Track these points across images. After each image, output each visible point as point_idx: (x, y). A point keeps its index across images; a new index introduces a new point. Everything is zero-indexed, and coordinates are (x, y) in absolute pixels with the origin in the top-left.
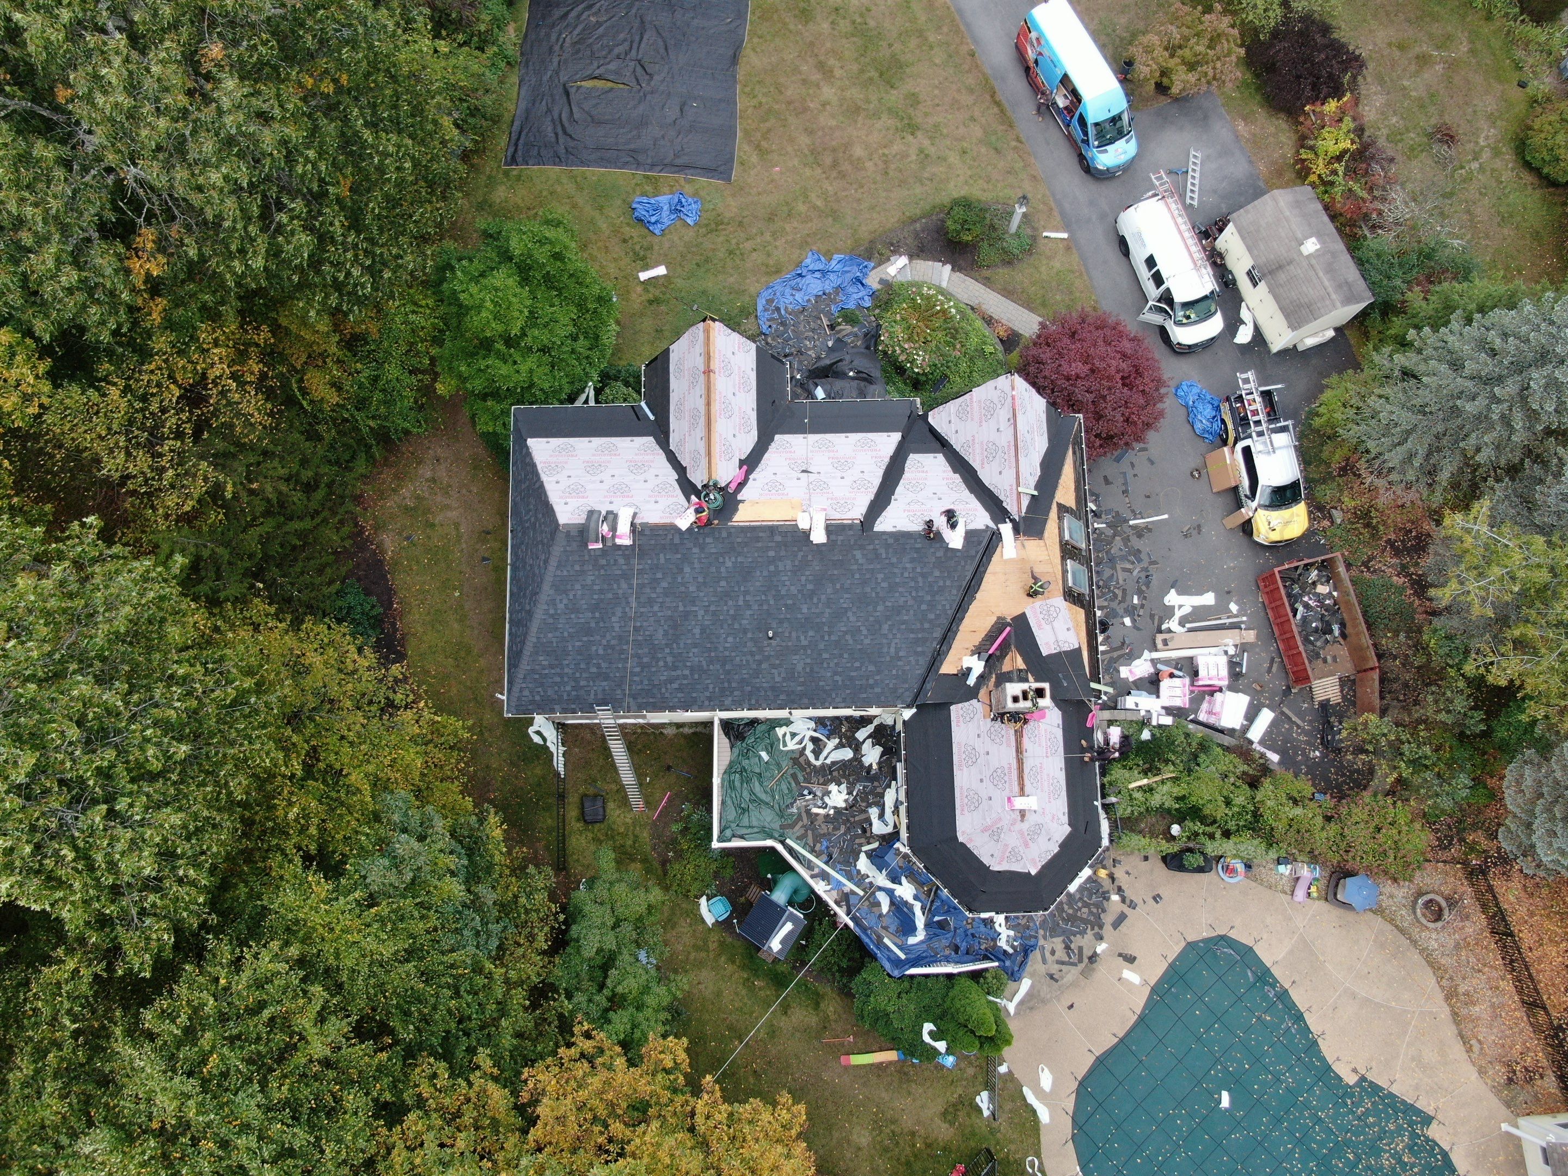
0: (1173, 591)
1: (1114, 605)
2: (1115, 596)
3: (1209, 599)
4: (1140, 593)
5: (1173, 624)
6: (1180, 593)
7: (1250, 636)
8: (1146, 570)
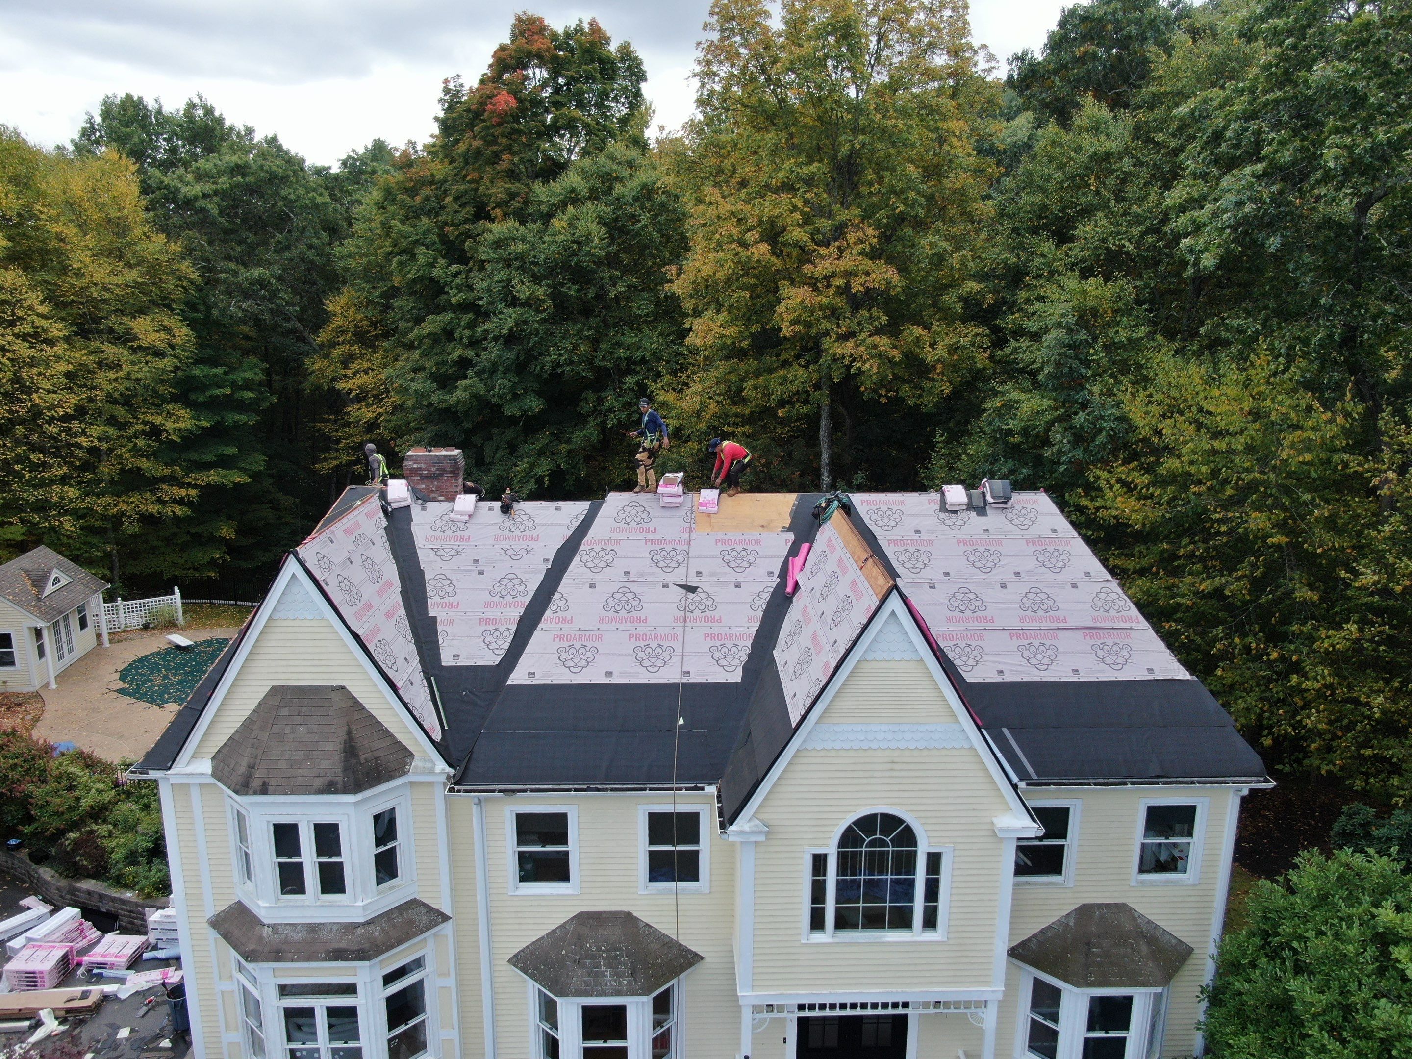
1: (130, 1054)
5: (51, 1027)
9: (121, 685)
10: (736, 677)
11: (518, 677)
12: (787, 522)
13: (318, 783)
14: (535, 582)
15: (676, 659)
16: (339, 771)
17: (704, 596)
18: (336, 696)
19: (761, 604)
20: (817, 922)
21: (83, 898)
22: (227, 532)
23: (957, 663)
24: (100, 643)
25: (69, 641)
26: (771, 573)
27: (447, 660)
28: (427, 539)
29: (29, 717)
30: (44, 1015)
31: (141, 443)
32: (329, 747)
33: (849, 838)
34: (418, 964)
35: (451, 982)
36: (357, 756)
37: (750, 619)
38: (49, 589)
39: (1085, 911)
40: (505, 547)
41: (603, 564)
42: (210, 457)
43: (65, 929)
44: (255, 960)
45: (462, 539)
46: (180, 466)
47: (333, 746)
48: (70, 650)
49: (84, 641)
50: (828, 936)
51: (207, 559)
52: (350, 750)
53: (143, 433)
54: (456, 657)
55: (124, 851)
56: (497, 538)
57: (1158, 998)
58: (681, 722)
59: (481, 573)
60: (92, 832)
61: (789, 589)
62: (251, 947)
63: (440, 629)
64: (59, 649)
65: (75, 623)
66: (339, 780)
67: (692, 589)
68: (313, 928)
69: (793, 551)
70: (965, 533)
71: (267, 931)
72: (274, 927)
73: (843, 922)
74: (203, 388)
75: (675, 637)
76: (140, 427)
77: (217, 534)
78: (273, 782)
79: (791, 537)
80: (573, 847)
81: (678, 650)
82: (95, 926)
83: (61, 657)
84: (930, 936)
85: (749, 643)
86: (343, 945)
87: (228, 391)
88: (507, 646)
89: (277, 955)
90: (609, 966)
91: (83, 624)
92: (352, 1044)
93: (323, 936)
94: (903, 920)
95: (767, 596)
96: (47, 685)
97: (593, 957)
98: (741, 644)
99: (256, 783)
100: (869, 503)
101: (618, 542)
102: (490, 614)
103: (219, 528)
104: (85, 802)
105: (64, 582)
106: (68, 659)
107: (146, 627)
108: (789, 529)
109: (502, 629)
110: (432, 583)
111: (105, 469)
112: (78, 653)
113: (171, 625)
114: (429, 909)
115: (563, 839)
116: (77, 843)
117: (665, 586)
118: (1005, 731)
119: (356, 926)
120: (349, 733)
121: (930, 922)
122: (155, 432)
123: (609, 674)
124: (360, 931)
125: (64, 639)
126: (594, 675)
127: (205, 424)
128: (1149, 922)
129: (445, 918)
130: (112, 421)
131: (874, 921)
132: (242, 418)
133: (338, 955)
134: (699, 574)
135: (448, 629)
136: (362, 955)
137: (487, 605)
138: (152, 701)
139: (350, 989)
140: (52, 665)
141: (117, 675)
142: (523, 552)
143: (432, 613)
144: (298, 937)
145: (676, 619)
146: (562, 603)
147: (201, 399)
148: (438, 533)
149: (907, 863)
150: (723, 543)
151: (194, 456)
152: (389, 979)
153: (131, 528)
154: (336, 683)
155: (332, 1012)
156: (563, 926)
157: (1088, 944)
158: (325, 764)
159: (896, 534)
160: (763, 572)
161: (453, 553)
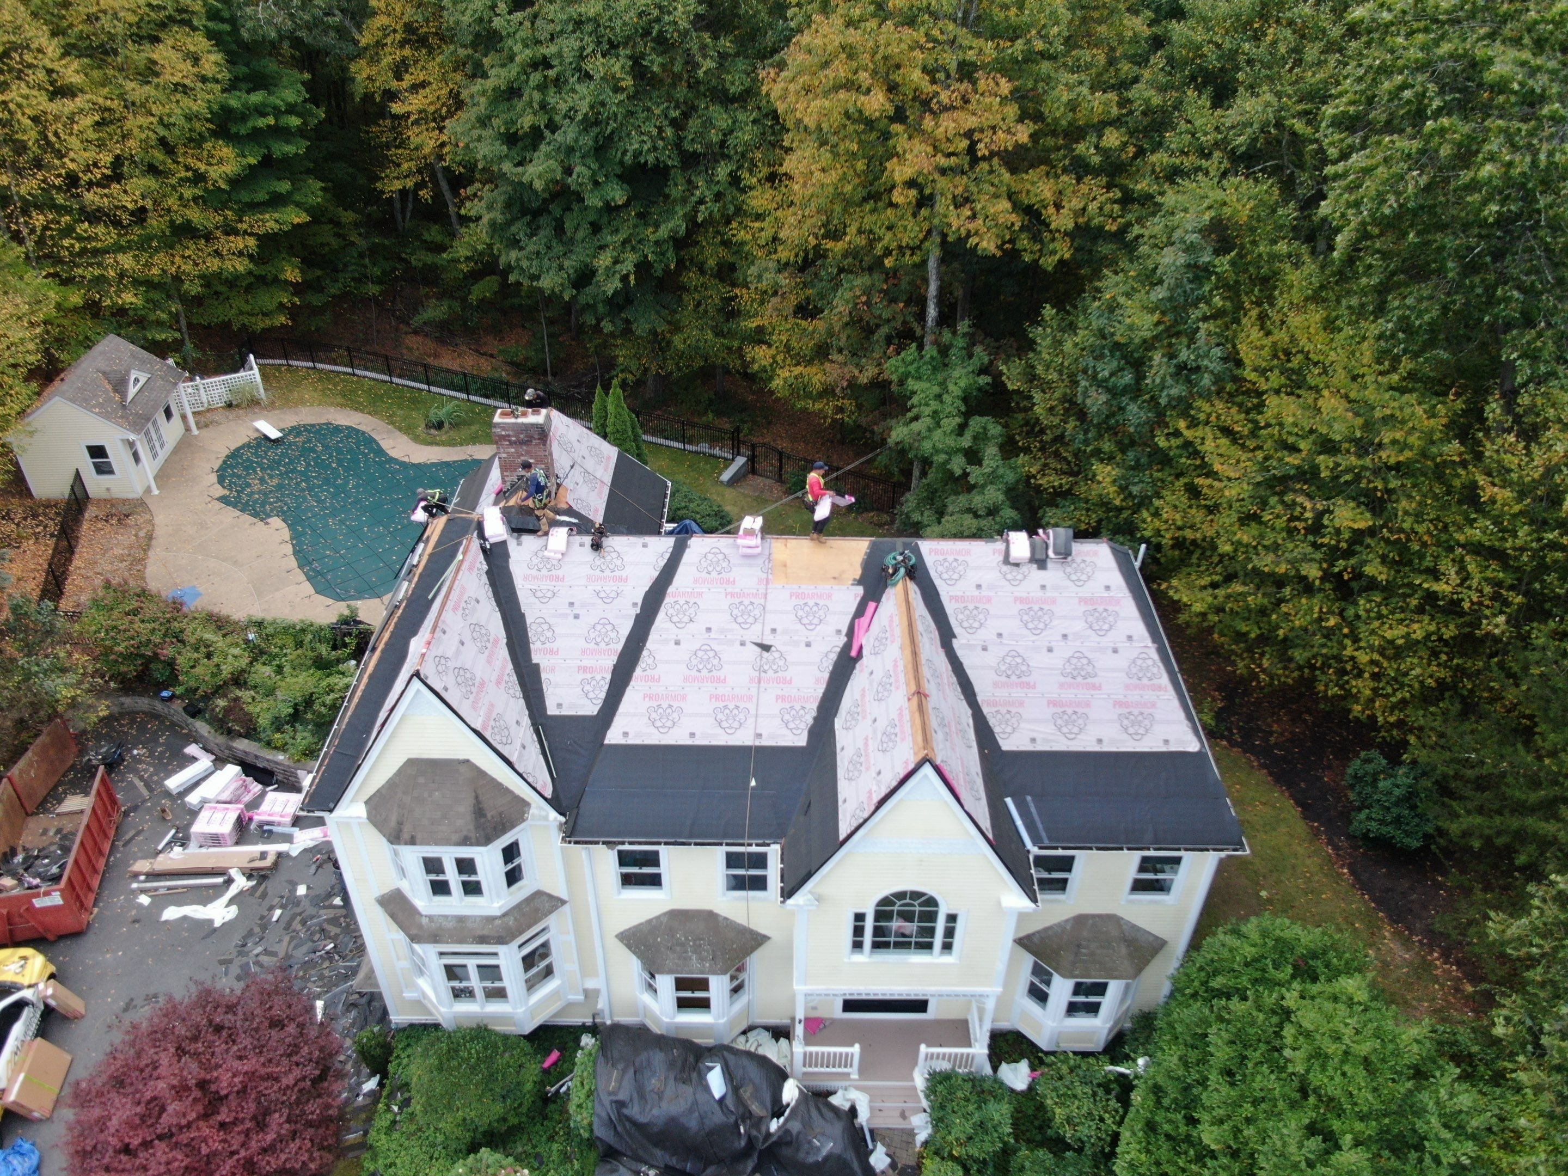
0: (217, 924)
1: (311, 911)
2: (303, 922)
3: (171, 913)
4: (264, 923)
5: (241, 883)
6: (211, 922)
7: (142, 866)
8: (240, 953)
9: (220, 491)
10: (801, 740)
11: (613, 737)
12: (857, 573)
13: (455, 837)
14: (625, 628)
15: (751, 721)
16: (472, 827)
17: (777, 655)
18: (462, 769)
19: (829, 665)
21: (240, 755)
22: (292, 274)
23: (997, 730)
24: (188, 429)
25: (160, 438)
26: (839, 632)
27: (552, 710)
28: (526, 578)
29: (142, 534)
30: (234, 873)
31: (188, 193)
32: (462, 809)
33: (883, 903)
34: (543, 933)
35: (571, 938)
36: (484, 816)
37: (818, 681)
38: (132, 391)
39: (1080, 920)
40: (598, 588)
41: (686, 619)
42: (262, 196)
43: (232, 787)
44: (418, 942)
45: (557, 578)
46: (231, 209)
47: (464, 808)
48: (162, 446)
49: (172, 431)
50: (864, 957)
51: (275, 304)
52: (479, 812)
53: (187, 180)
54: (560, 706)
55: (269, 716)
56: (589, 578)
57: (1127, 987)
58: (753, 783)
59: (576, 617)
60: (237, 699)
61: (853, 653)
62: (414, 931)
63: (544, 676)
64: (152, 448)
65: (161, 417)
66: (472, 835)
67: (766, 648)
68: (461, 919)
69: (860, 612)
70: (1021, 591)
71: (424, 921)
72: (430, 917)
73: (878, 947)
74: (243, 118)
75: (750, 698)
76: (183, 174)
77: (282, 277)
78: (419, 837)
79: (860, 590)
80: (664, 869)
81: (753, 712)
82: (256, 780)
83: (155, 456)
84: (947, 959)
85: (815, 705)
86: (485, 932)
87: (271, 121)
88: (603, 695)
89: (435, 938)
90: (695, 952)
91: (168, 413)
92: (497, 984)
93: (469, 925)
94: (925, 948)
95: (833, 657)
96: (148, 490)
97: (682, 945)
98: (808, 706)
99: (406, 836)
100: (937, 552)
101: (700, 594)
102: (586, 663)
103: (283, 271)
104: (226, 670)
105: (143, 380)
106: (163, 454)
107: (230, 405)
108: (860, 582)
109: (598, 677)
110: (534, 627)
111: (155, 223)
112: (170, 445)
113: (254, 403)
114: (550, 897)
115: (656, 863)
116: (227, 711)
117: (743, 644)
118: (1029, 798)
119: (493, 918)
120: (477, 797)
121: (947, 947)
122: (199, 178)
123: (692, 735)
124: (498, 922)
125: (154, 437)
126: (678, 737)
127: (252, 161)
128: (1134, 926)
129: (563, 902)
130: (153, 170)
132: (290, 149)
133: (483, 940)
134: (774, 631)
135: (550, 676)
136: (501, 941)
137: (584, 652)
138: (255, 515)
140: (149, 467)
141: (213, 478)
142: (613, 595)
143: (535, 660)
144: (450, 925)
145: (751, 680)
146: (650, 661)
147: (243, 132)
148: (534, 572)
149: (930, 917)
150: (797, 597)
151: (245, 197)
152: (523, 946)
153: (193, 288)
154: (462, 756)
155: (481, 966)
156: (658, 918)
157: (1079, 946)
158: (460, 822)
159: (957, 590)
160: (831, 629)
161: (549, 594)
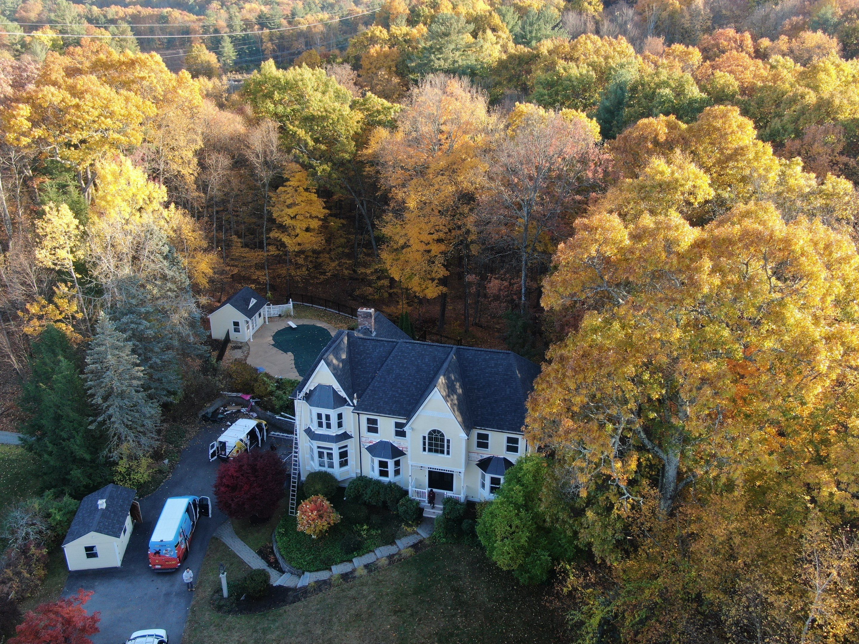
13: (327, 406)
16: (331, 404)
18: (331, 388)
20: (424, 450)
25: (256, 323)
29: (246, 353)
33: (430, 433)
34: (346, 446)
35: (354, 451)
38: (251, 305)
39: (492, 458)
44: (313, 440)
47: (330, 399)
48: (256, 326)
49: (260, 321)
50: (426, 452)
52: (333, 400)
62: (312, 437)
64: (253, 325)
65: (257, 316)
66: (331, 406)
68: (324, 435)
71: (315, 434)
72: (317, 434)
73: (430, 450)
78: (317, 404)
80: (379, 426)
83: (253, 329)
84: (448, 456)
86: (331, 440)
89: (317, 439)
90: (385, 452)
91: (260, 315)
92: (332, 461)
93: (326, 437)
94: (442, 452)
96: (250, 340)
99: (314, 404)
105: (255, 302)
106: (256, 328)
107: (280, 316)
113: (288, 316)
114: (349, 435)
115: (377, 424)
116: (266, 402)
119: (333, 436)
120: (333, 396)
121: (448, 453)
125: (254, 322)
129: (352, 437)
131: (436, 451)
136: (334, 442)
138: (283, 351)
139: (331, 449)
140: (251, 331)
141: (271, 338)
144: (321, 436)
149: (442, 440)
152: (340, 448)
154: (330, 385)
155: (328, 453)
156: (377, 443)
